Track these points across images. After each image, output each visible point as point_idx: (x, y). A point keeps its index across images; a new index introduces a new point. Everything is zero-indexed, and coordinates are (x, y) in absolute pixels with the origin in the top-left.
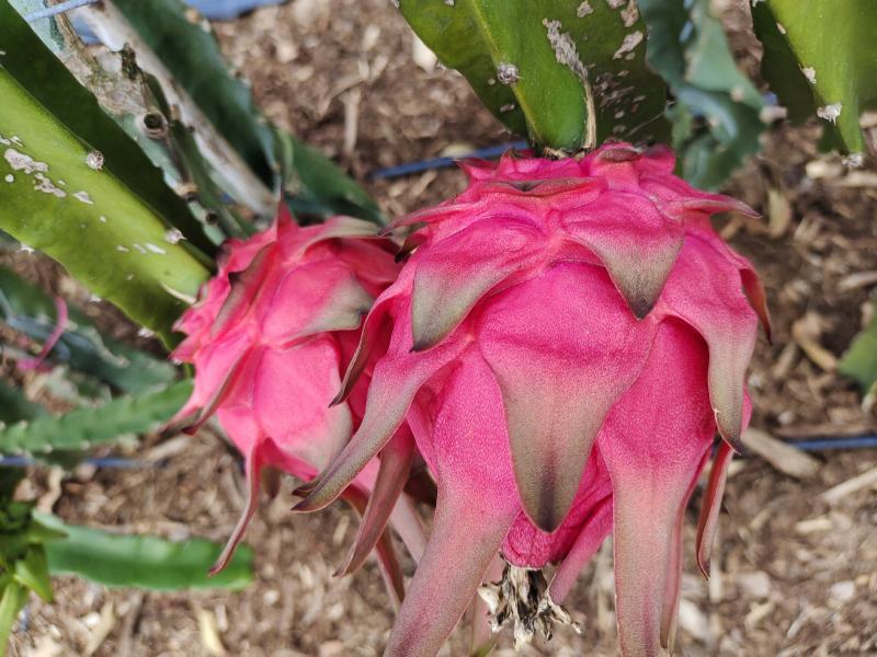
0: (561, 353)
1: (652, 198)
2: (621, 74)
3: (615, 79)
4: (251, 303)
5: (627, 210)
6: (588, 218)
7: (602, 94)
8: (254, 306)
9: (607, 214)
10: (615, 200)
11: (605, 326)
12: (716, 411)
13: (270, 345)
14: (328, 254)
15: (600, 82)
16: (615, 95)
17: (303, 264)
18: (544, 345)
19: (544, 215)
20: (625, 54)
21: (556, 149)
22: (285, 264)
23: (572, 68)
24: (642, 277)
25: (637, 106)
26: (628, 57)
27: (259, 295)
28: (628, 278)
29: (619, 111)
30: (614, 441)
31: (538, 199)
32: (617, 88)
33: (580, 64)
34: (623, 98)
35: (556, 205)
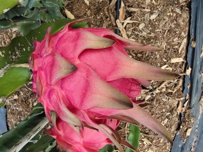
0: (86, 91)
1: (45, 55)
2: (10, 53)
3: (12, 54)
4: (72, 146)
5: (47, 65)
6: (49, 77)
7: (17, 57)
8: (73, 145)
9: (48, 71)
10: (44, 68)
11: (79, 77)
12: (105, 47)
13: (83, 141)
14: (61, 124)
15: (13, 59)
16: (17, 53)
17: (62, 131)
18: (84, 94)
19: (47, 88)
20: (3, 54)
21: (30, 76)
22: (62, 136)
23: (6, 71)
24: (66, 67)
25: (22, 45)
26: (4, 52)
27: (70, 143)
28: (66, 72)
29: (23, 50)
30: (111, 76)
31: (43, 89)
32: (15, 53)
33: (5, 68)
34: (19, 50)
35: (45, 84)
